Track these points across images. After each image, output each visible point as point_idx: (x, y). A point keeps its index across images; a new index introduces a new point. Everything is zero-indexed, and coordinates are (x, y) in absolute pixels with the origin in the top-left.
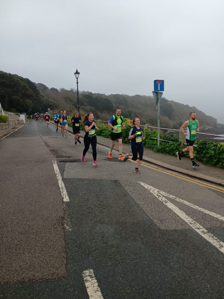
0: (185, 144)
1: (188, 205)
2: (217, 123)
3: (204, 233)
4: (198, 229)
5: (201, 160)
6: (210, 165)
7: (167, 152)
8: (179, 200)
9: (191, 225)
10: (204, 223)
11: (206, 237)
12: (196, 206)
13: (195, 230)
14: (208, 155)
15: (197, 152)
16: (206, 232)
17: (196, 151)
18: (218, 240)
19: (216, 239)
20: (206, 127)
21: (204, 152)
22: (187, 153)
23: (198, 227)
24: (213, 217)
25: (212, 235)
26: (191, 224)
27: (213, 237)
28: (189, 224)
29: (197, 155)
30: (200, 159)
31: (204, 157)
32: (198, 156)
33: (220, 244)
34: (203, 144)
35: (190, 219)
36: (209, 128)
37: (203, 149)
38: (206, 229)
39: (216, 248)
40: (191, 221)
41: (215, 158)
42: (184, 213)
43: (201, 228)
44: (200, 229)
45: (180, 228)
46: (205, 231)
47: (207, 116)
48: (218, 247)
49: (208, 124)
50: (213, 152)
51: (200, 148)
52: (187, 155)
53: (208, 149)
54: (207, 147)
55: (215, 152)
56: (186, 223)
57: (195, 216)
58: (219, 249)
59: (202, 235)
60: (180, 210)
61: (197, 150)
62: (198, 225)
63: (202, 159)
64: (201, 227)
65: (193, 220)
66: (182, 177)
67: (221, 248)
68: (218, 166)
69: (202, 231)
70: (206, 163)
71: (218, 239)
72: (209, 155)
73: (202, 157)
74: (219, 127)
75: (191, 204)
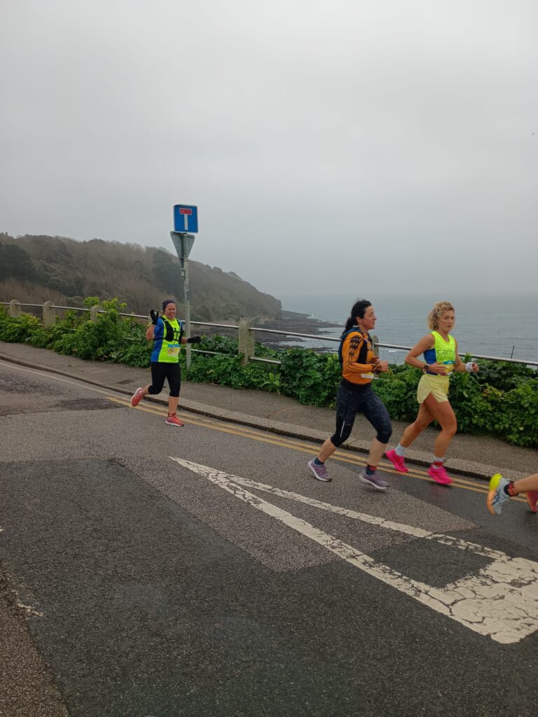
0: (252, 358)
1: (307, 502)
2: (282, 309)
3: (370, 566)
4: (353, 557)
5: (293, 393)
6: (313, 404)
7: (210, 379)
8: (283, 493)
9: (335, 551)
10: (358, 541)
11: (377, 572)
12: (324, 504)
13: (347, 560)
14: (309, 383)
15: (281, 376)
16: (373, 563)
17: (280, 374)
18: (404, 577)
19: (399, 577)
20: (259, 318)
21: (298, 375)
22: (258, 380)
23: (352, 554)
24: (370, 524)
25: (387, 568)
26: (333, 547)
27: (391, 573)
28: (329, 548)
29: (283, 382)
30: (290, 393)
31: (298, 387)
32: (286, 385)
33: (413, 586)
34: (294, 357)
35: (328, 537)
36: (265, 322)
37: (296, 368)
38: (369, 555)
39: (409, 596)
40: (332, 542)
41: (325, 387)
42: (306, 523)
43: (358, 556)
44: (358, 558)
45: (315, 562)
46: (370, 560)
47: (262, 294)
48: (411, 593)
49: (265, 313)
50: (318, 375)
51: (288, 367)
52: (259, 383)
53: (306, 368)
54: (305, 364)
55: (324, 375)
56: (322, 547)
57: (334, 528)
58: (417, 598)
59: (367, 571)
60: (295, 518)
61: (283, 372)
62: (350, 550)
63: (295, 391)
64: (357, 552)
65: (334, 538)
66: (263, 437)
67: (419, 596)
68: (331, 405)
69: (363, 561)
70: (306, 401)
71: (403, 574)
72: (312, 382)
73: (295, 387)
74: (286, 318)
75: (312, 500)
